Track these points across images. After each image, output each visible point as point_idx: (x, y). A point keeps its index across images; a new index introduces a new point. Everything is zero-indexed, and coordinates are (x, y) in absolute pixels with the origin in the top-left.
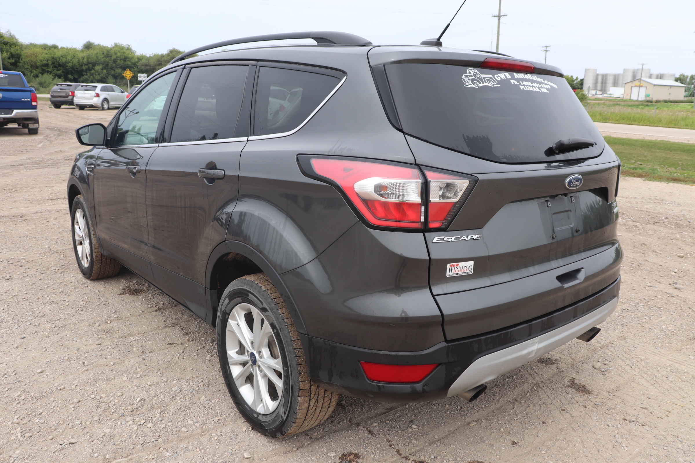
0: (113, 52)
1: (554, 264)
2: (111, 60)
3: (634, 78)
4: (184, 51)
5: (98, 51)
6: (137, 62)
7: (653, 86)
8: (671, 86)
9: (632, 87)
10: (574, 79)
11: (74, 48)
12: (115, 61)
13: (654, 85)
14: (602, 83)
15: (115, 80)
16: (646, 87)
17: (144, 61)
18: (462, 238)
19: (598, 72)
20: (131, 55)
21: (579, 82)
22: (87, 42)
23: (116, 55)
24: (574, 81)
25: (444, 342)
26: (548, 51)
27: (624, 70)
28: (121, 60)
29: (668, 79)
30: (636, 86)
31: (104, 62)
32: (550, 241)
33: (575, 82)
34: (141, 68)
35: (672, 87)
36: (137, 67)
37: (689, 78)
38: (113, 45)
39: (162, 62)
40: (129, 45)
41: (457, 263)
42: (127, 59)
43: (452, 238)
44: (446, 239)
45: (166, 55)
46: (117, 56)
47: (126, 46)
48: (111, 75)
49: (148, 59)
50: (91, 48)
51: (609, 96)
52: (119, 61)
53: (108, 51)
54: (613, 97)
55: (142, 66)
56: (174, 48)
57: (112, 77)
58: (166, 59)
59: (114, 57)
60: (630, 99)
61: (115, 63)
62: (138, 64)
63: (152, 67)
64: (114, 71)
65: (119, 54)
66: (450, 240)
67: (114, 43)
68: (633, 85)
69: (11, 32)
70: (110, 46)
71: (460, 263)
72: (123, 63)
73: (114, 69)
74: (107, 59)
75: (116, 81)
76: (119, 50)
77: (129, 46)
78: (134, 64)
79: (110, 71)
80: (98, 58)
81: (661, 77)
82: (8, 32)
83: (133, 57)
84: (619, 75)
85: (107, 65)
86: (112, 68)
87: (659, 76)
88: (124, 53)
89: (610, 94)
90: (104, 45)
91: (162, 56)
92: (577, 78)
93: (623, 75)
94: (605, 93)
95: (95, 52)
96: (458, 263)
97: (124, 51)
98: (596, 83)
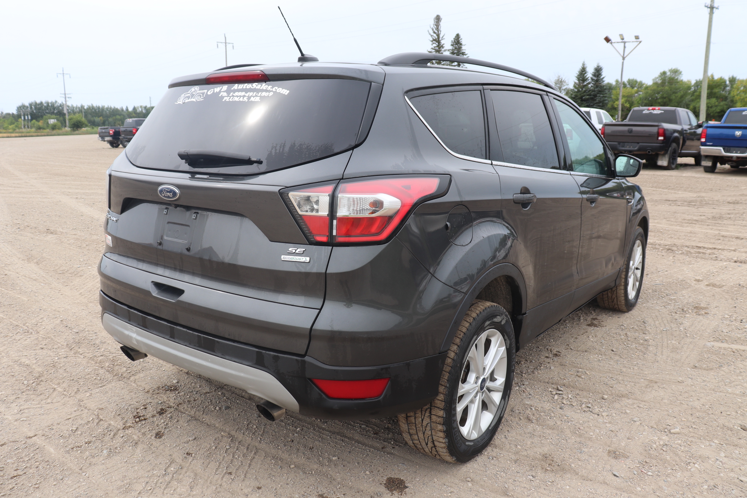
1: (160, 271)
32: (155, 245)
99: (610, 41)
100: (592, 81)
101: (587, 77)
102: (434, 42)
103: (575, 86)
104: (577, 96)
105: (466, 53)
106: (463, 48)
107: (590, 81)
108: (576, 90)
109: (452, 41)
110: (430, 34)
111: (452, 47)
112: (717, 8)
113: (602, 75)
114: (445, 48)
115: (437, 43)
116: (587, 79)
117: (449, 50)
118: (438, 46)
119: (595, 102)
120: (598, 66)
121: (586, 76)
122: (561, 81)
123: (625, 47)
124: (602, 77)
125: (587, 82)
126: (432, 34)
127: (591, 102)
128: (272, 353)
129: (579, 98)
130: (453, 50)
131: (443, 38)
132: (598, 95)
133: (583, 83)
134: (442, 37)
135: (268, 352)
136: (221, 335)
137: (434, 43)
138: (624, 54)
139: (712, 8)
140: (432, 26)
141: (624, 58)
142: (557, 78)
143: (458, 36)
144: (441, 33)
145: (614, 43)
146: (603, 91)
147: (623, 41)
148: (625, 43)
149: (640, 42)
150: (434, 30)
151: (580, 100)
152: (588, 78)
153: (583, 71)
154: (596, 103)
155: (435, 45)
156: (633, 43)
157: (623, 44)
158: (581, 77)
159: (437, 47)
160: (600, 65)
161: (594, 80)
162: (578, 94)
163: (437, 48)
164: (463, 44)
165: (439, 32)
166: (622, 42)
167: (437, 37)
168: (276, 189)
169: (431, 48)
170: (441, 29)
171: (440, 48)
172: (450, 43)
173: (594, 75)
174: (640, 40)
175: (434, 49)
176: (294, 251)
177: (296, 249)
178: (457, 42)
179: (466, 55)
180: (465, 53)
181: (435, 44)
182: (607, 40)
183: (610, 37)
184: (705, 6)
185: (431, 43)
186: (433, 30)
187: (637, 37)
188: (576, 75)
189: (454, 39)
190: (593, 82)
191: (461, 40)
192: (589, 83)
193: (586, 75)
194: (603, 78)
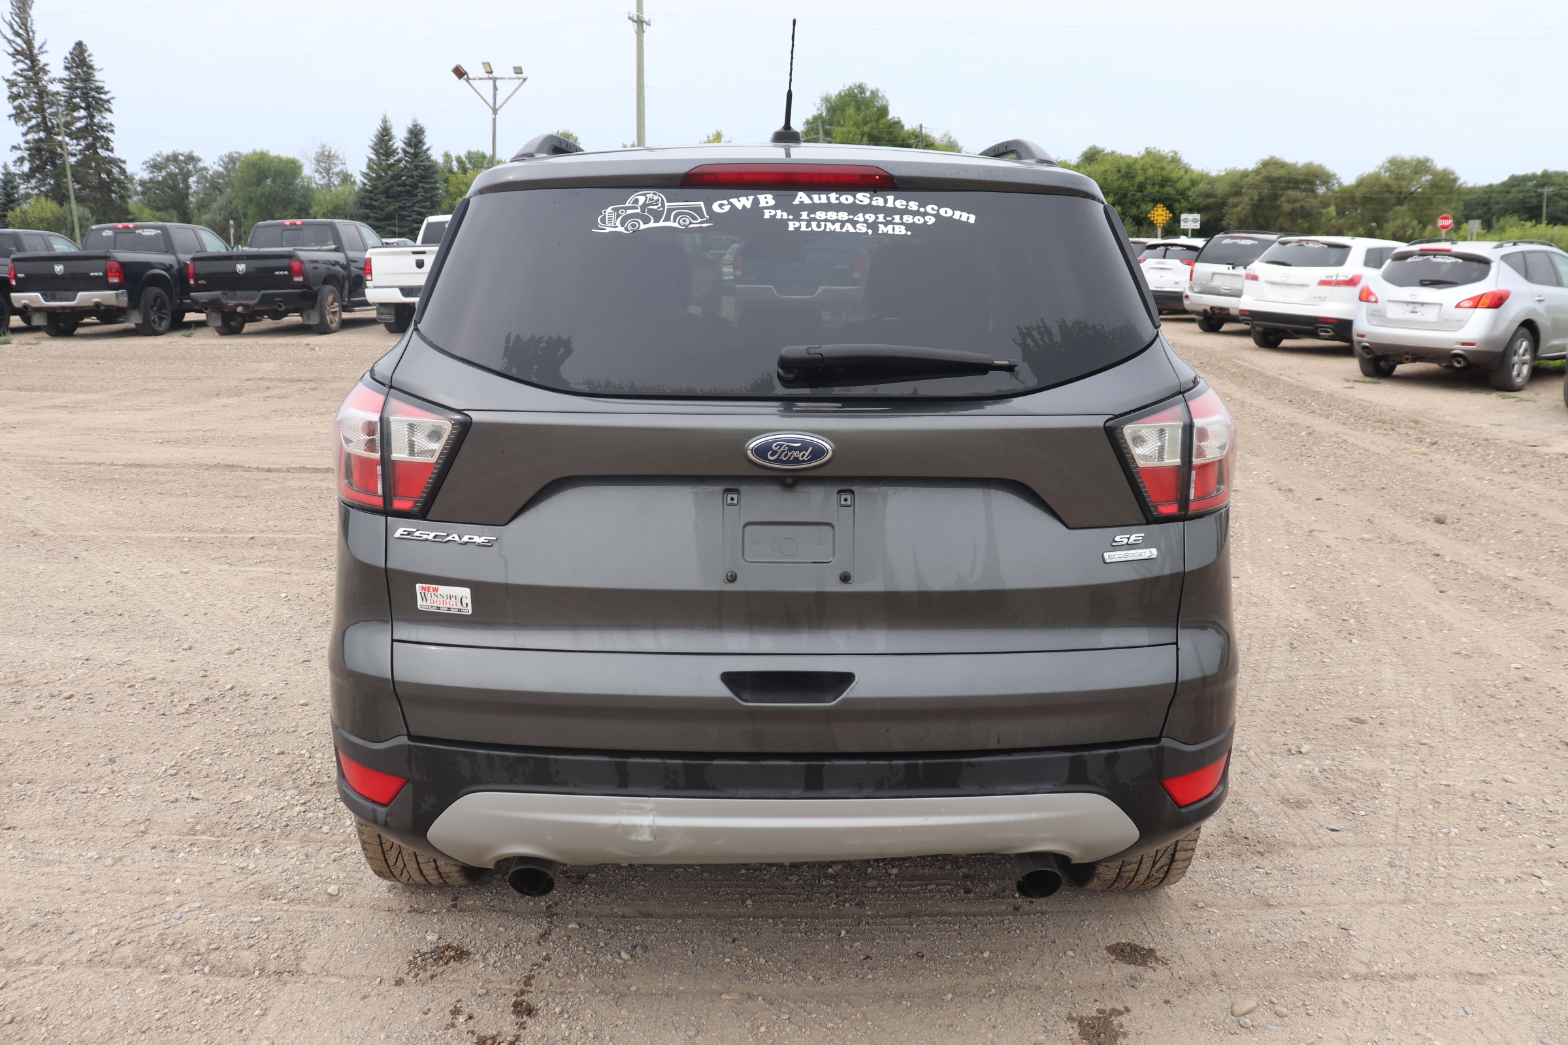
0: (1139, 167)
2: (1132, 185)
4: (1295, 162)
5: (1109, 167)
6: (1189, 189)
11: (1061, 161)
12: (1141, 187)
15: (1137, 227)
17: (1204, 186)
18: (450, 538)
20: (1177, 173)
22: (1091, 149)
23: (1145, 173)
25: (406, 737)
28: (1154, 184)
31: (1119, 188)
34: (1196, 202)
36: (1187, 199)
38: (1143, 152)
39: (1242, 187)
40: (1177, 150)
41: (434, 586)
42: (1167, 182)
43: (429, 535)
44: (417, 534)
45: (1252, 171)
46: (1147, 175)
47: (1170, 154)
48: (1131, 217)
49: (1212, 181)
50: (1096, 159)
52: (1149, 187)
53: (1129, 166)
55: (1199, 196)
56: (1274, 155)
57: (1131, 220)
58: (1251, 181)
59: (1140, 179)
61: (1142, 192)
62: (1189, 193)
63: (1219, 201)
64: (1138, 207)
65: (1150, 172)
66: (425, 537)
67: (1144, 149)
69: (952, 135)
70: (1135, 155)
71: (440, 587)
72: (1158, 191)
73: (1137, 203)
74: (1126, 183)
75: (1139, 229)
76: (1152, 162)
77: (1176, 153)
78: (1183, 193)
79: (1130, 208)
80: (1106, 182)
82: (945, 135)
83: (1181, 178)
85: (1125, 195)
86: (1133, 203)
88: (1162, 169)
90: (1124, 153)
91: (1245, 174)
95: (1103, 168)
96: (437, 586)
97: (1164, 164)
99: (465, 76)
100: (405, 156)
101: (395, 147)
102: (18, 57)
103: (369, 167)
104: (377, 188)
105: (106, 89)
106: (98, 76)
107: (400, 155)
108: (374, 175)
109: (66, 58)
110: (6, 38)
111: (67, 73)
112: (648, 24)
113: (424, 144)
114: (51, 75)
115: (28, 62)
116: (394, 151)
117: (61, 81)
118: (32, 68)
119: (415, 199)
120: (415, 126)
121: (392, 146)
122: (329, 156)
123: (495, 88)
124: (425, 148)
125: (396, 158)
126: (12, 37)
127: (406, 200)
128: (1104, 752)
129: (381, 193)
130: (70, 80)
131: (43, 50)
132: (420, 185)
133: (388, 160)
134: (41, 48)
135: (1094, 752)
136: (977, 747)
137: (18, 61)
138: (495, 103)
139: (640, 22)
140: (8, 18)
141: (495, 111)
142: (319, 150)
143: (80, 45)
144: (36, 36)
145: (474, 79)
146: (430, 177)
147: (491, 76)
148: (495, 80)
149: (525, 80)
150: (16, 27)
151: (385, 195)
152: (397, 149)
153: (385, 136)
154: (417, 202)
155: (21, 66)
156: (511, 80)
157: (491, 82)
158: (381, 148)
159: (27, 70)
160: (419, 122)
161: (408, 153)
162: (379, 183)
163: (30, 73)
164: (95, 67)
165: (31, 34)
166: (489, 78)
167: (24, 46)
168: (1099, 422)
169: (12, 72)
170: (34, 28)
171: (36, 74)
172: (62, 65)
173: (408, 144)
174: (523, 76)
175: (21, 76)
176: (1125, 541)
177: (1128, 536)
178: (79, 59)
179: (106, 93)
180: (102, 88)
181: (23, 62)
182: (459, 72)
183: (466, 67)
184: (630, 18)
185: (12, 59)
186: (12, 27)
187: (518, 70)
188: (371, 144)
189: (71, 53)
190: (407, 159)
191: (91, 58)
192: (399, 161)
193: (391, 143)
194: (428, 149)
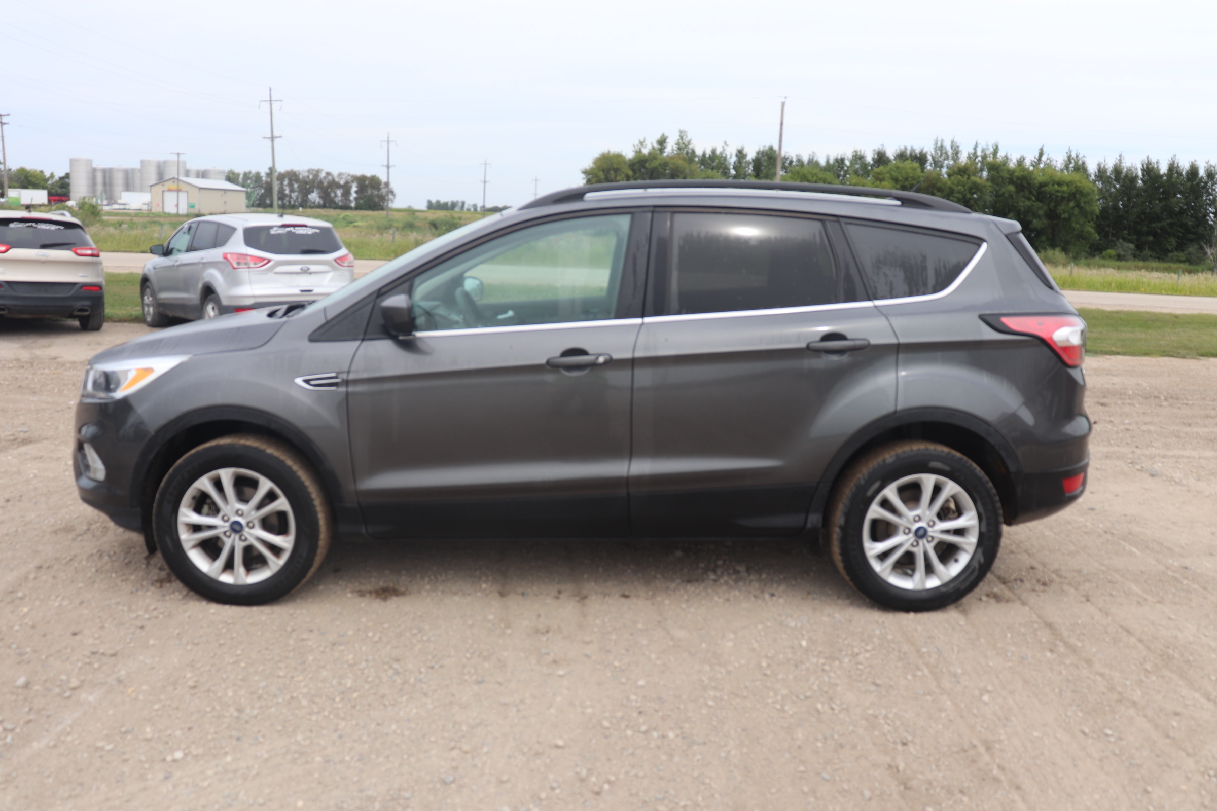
3: (161, 178)
7: (198, 190)
8: (225, 190)
9: (163, 191)
10: (47, 177)
13: (201, 189)
14: (105, 184)
16: (187, 192)
19: (94, 165)
21: (57, 182)
24: (48, 180)
26: (5, 124)
27: (142, 162)
29: (216, 179)
30: (169, 190)
33: (50, 182)
35: (227, 192)
37: (241, 176)
51: (122, 207)
54: (129, 209)
60: (163, 212)
68: (165, 188)
81: (203, 175)
84: (133, 170)
87: (201, 174)
89: (123, 204)
92: (52, 176)
93: (140, 171)
94: (112, 201)
98: (94, 184)
